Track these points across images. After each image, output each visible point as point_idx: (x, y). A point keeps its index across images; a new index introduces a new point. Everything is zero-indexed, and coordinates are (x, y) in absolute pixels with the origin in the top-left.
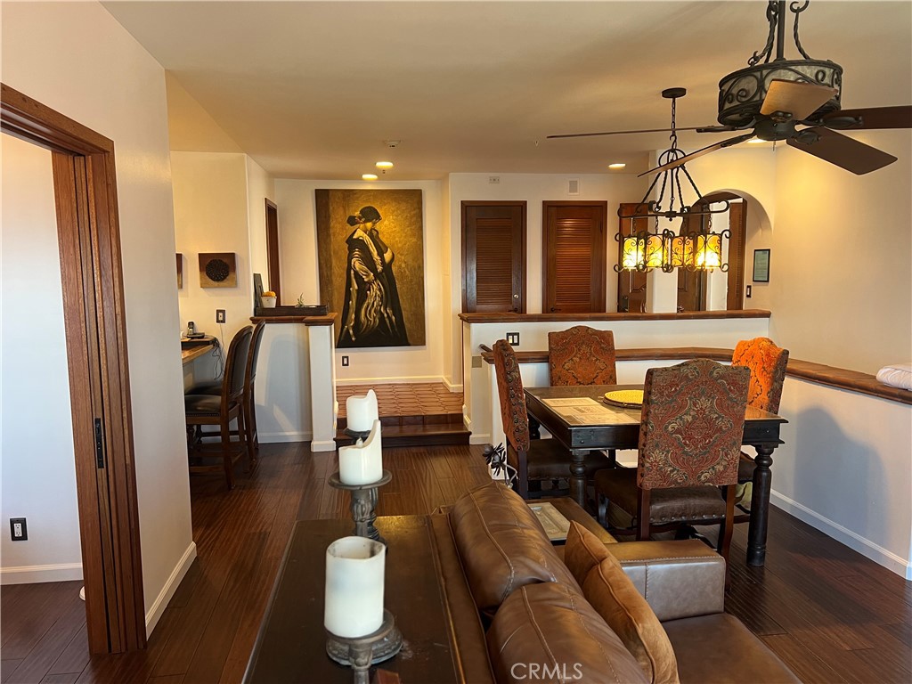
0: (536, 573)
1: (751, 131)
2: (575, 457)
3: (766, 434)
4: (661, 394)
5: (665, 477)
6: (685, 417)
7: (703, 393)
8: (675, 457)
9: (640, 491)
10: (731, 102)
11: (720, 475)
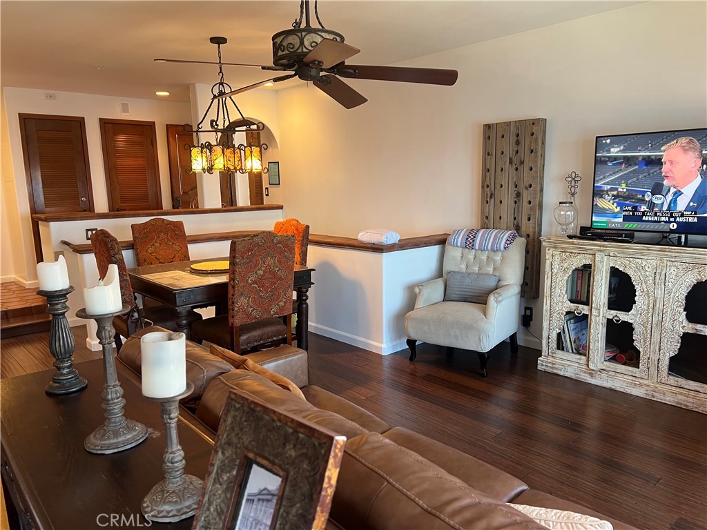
0: (221, 368)
1: (293, 73)
2: (180, 313)
3: (303, 280)
4: (243, 257)
5: (248, 315)
6: (259, 272)
7: (269, 254)
8: (254, 302)
9: (232, 328)
10: (283, 51)
11: (282, 308)
